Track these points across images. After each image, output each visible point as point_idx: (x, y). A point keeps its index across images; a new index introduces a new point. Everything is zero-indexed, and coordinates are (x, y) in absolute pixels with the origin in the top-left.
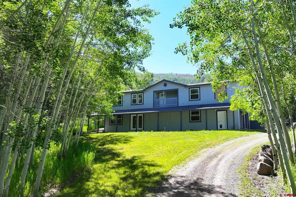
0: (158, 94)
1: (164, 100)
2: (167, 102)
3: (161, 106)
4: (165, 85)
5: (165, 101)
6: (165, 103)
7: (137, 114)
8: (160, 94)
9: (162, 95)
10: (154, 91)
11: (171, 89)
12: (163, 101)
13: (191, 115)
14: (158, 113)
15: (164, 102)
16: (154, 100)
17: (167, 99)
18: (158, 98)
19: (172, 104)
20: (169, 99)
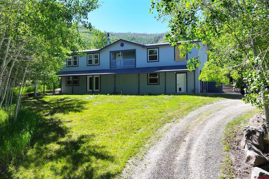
0: (115, 54)
2: (125, 63)
3: (118, 68)
4: (122, 45)
5: (122, 62)
6: (122, 64)
7: (93, 75)
8: (117, 54)
9: (119, 56)
10: (110, 52)
12: (120, 62)
13: (149, 78)
14: (115, 75)
16: (111, 61)
17: (124, 60)
18: (115, 58)
19: (129, 66)
20: (126, 60)
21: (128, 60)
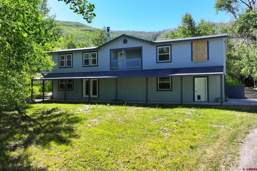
0: (117, 53)
1: (123, 61)
2: (128, 64)
3: (120, 69)
4: (125, 42)
6: (125, 65)
7: (90, 79)
8: (119, 53)
9: (121, 54)
10: (111, 50)
11: (132, 47)
13: (159, 82)
14: (116, 79)
15: (123, 64)
16: (112, 61)
17: (127, 60)
18: (116, 58)
19: (134, 67)
20: (130, 60)
21: (132, 59)
